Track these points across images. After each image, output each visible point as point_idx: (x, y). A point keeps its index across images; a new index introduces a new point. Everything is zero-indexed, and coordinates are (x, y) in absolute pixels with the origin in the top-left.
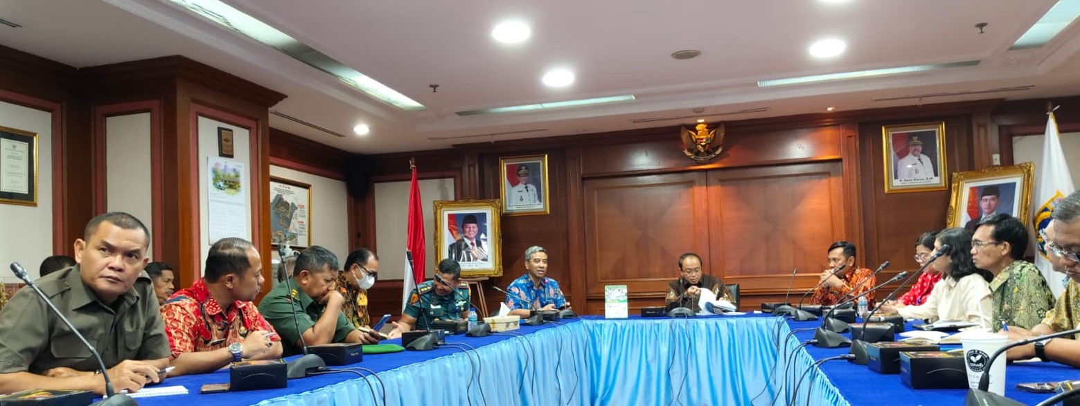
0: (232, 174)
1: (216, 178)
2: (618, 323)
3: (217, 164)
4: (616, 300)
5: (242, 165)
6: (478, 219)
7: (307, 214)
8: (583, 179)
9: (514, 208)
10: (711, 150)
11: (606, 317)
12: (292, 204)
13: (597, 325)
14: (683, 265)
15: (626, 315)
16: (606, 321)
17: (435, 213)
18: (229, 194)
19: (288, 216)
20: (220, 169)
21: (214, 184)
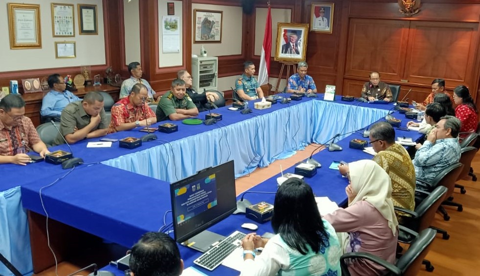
0: (174, 22)
1: (166, 24)
2: (328, 103)
3: (167, 19)
4: (330, 92)
5: (179, 17)
6: (298, 33)
7: (220, 26)
8: (350, 18)
9: (316, 29)
10: (412, 11)
11: (325, 99)
12: (213, 21)
13: (319, 102)
14: (371, 77)
15: (332, 99)
16: (323, 102)
17: (278, 29)
18: (172, 31)
19: (211, 27)
20: (168, 21)
21: (165, 28)
